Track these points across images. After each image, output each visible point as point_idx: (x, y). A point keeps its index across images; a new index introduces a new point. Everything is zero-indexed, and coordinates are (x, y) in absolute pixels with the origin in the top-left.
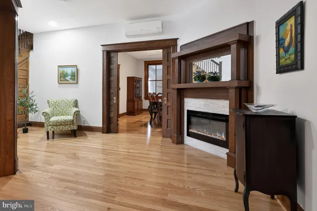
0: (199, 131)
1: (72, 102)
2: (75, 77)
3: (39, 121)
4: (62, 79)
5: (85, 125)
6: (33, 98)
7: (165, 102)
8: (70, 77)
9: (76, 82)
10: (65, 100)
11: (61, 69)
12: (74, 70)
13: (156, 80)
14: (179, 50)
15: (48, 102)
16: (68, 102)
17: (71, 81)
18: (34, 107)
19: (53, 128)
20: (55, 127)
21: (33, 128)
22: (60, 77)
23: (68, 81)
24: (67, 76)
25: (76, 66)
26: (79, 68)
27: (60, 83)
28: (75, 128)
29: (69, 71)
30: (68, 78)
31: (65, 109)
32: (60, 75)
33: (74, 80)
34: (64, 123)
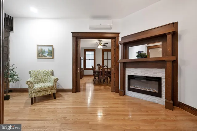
0: (137, 87)
1: (50, 72)
2: (51, 53)
3: (19, 88)
4: (40, 55)
5: (60, 88)
6: (15, 70)
7: (113, 71)
8: (47, 54)
9: (52, 57)
10: (44, 71)
11: (39, 48)
12: (51, 48)
13: (90, 60)
14: (120, 40)
15: (30, 73)
16: (46, 72)
17: (48, 57)
18: (16, 77)
19: (36, 94)
20: (39, 93)
21: (14, 94)
22: (39, 54)
23: (46, 56)
24: (45, 53)
25: (52, 45)
26: (54, 47)
27: (38, 58)
28: (55, 91)
29: (46, 49)
30: (45, 55)
31: (44, 78)
32: (39, 52)
33: (51, 56)
34: (47, 89)
